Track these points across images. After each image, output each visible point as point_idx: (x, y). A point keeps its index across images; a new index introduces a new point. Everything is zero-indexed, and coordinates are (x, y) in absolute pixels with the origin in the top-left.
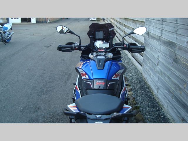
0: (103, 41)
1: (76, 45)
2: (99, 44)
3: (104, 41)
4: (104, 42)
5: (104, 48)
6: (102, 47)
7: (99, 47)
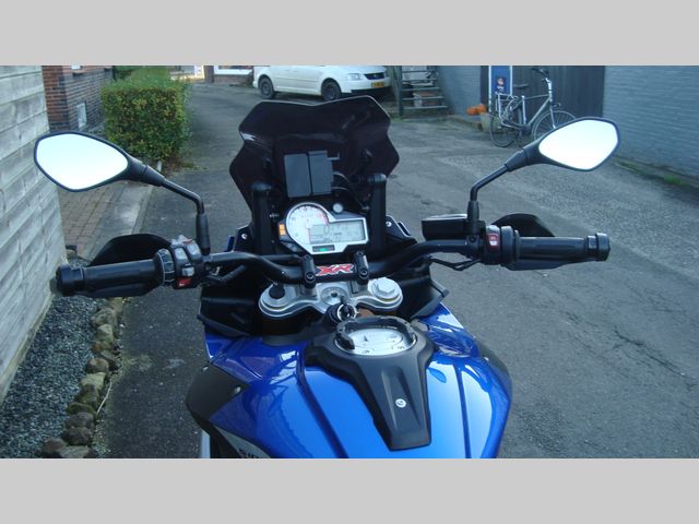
0: (330, 209)
1: (181, 255)
2: (306, 226)
3: (338, 208)
4: (335, 214)
5: (340, 248)
6: (333, 247)
7: (315, 248)
